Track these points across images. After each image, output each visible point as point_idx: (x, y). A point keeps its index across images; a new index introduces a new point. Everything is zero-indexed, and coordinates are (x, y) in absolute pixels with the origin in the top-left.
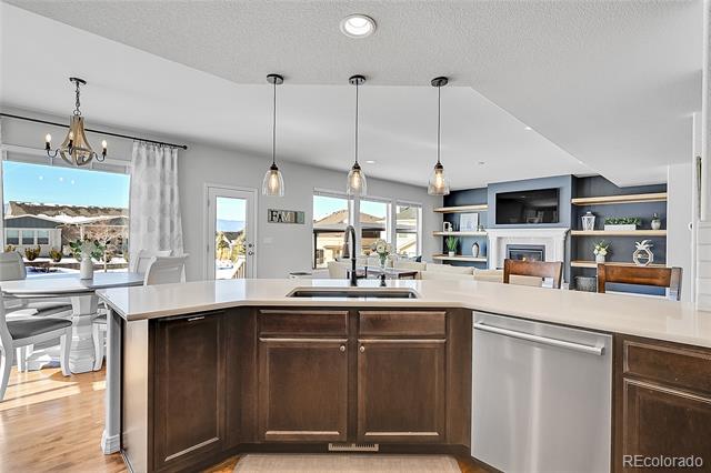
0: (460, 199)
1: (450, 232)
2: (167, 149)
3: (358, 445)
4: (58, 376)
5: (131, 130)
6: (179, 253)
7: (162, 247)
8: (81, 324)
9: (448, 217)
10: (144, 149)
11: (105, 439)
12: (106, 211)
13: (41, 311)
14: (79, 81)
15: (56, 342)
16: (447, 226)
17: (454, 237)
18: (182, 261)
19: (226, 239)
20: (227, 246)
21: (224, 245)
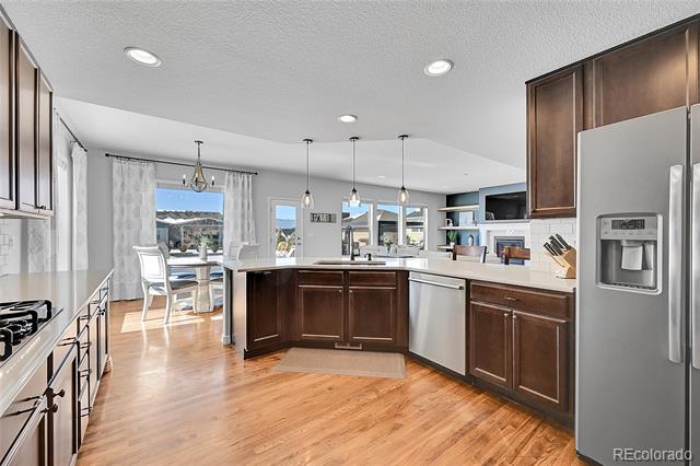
0: (459, 201)
1: (451, 227)
2: (246, 176)
3: (351, 345)
4: (192, 314)
5: (226, 165)
6: (253, 243)
7: (243, 240)
8: (201, 285)
9: (450, 215)
10: (231, 176)
11: (223, 338)
12: (197, 214)
13: (180, 277)
14: (199, 142)
15: (189, 295)
16: (448, 222)
17: (454, 230)
18: (256, 247)
19: (283, 234)
20: (284, 240)
21: (281, 239)
